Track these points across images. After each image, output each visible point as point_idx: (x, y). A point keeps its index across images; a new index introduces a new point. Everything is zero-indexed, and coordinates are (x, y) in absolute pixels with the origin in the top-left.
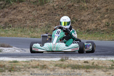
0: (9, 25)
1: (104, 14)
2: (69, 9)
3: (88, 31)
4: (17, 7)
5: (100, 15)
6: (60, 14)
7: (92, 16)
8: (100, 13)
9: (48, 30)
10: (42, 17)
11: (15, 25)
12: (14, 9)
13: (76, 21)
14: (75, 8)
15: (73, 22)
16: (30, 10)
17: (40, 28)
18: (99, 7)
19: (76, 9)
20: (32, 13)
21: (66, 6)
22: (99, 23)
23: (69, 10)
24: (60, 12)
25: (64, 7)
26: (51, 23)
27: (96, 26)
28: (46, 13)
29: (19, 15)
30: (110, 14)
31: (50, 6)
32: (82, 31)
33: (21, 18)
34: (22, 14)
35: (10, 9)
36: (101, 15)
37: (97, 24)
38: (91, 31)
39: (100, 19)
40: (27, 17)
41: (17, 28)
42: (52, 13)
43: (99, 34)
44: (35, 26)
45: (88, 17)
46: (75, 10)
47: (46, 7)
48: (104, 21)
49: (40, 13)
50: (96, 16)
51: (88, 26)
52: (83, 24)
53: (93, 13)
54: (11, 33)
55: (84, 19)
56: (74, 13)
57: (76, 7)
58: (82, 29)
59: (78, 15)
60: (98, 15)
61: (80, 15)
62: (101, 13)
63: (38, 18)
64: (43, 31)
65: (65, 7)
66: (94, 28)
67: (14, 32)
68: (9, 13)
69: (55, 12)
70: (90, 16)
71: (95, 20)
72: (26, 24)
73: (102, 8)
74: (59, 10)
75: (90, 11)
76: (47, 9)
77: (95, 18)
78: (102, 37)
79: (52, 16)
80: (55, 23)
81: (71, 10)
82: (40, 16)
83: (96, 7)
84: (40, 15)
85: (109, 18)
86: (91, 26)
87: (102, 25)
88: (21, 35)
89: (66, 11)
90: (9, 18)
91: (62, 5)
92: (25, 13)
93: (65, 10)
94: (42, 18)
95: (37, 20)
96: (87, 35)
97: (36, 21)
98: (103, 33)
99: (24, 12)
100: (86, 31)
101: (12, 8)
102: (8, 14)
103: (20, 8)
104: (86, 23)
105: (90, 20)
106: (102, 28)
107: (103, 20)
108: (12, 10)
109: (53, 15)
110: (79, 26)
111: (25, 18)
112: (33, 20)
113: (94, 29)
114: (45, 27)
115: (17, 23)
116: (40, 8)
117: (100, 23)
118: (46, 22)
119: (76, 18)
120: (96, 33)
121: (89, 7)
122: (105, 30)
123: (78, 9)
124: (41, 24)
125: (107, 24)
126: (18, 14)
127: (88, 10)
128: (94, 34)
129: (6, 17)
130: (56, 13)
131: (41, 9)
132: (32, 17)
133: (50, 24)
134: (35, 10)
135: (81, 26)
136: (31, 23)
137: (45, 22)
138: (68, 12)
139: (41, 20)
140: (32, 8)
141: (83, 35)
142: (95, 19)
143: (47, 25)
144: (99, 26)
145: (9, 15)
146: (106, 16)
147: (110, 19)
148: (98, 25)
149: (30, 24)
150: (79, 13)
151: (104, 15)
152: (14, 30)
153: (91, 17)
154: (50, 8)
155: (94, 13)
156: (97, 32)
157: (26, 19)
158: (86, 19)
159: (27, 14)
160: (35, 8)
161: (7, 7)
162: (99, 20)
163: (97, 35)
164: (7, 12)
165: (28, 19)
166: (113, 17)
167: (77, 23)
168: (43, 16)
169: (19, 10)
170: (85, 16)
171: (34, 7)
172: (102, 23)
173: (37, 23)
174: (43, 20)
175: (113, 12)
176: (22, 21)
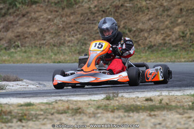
0: (16, 43)
1: (176, 17)
2: (117, 12)
3: (150, 47)
4: (27, 13)
5: (169, 19)
7: (156, 21)
8: (168, 16)
9: (82, 50)
10: (72, 27)
11: (26, 43)
12: (24, 16)
13: (129, 31)
14: (127, 10)
15: (124, 33)
16: (49, 17)
17: (69, 46)
18: (167, 5)
19: (129, 11)
20: (53, 21)
21: (111, 7)
22: (169, 33)
23: (116, 14)
25: (108, 8)
26: (86, 37)
27: (164, 39)
28: (77, 20)
29: (32, 25)
30: (186, 17)
32: (140, 48)
33: (36, 30)
34: (38, 24)
35: (17, 16)
36: (171, 19)
37: (164, 35)
38: (154, 48)
39: (169, 27)
40: (45, 29)
41: (30, 48)
42: (88, 19)
43: (170, 52)
44: (60, 43)
45: (149, 24)
46: (127, 14)
47: (76, 9)
48: (176, 29)
49: (68, 21)
50: (163, 22)
51: (150, 40)
52: (141, 35)
53: (158, 17)
54: (21, 57)
55: (143, 28)
56: (125, 19)
57: (128, 8)
58: (139, 45)
59: (132, 22)
60: (167, 20)
61: (136, 21)
62: (170, 16)
63: (64, 29)
64: (74, 52)
65: (109, 10)
66: (160, 42)
67: (25, 55)
68: (14, 23)
69: (93, 18)
70: (153, 21)
71: (160, 28)
72: (44, 40)
73: (172, 7)
74: (100, 14)
75: (152, 13)
76: (78, 14)
77: (161, 24)
78: (175, 57)
79: (87, 25)
80: (94, 36)
81: (120, 14)
82: (68, 26)
83: (161, 6)
84: (67, 24)
85: (185, 23)
86: (155, 38)
87: (174, 37)
88: (37, 59)
89: (111, 15)
90: (16, 32)
91: (104, 6)
92: (43, 23)
93: (109, 14)
94: (71, 30)
95: (62, 33)
96: (149, 54)
97: (61, 35)
98: (175, 49)
99: (39, 20)
100: (147, 48)
101: (19, 14)
102: (13, 25)
103: (33, 14)
104: (146, 35)
105: (152, 28)
106: (173, 41)
107: (175, 27)
108: (20, 18)
109: (89, 23)
110: (134, 40)
111: (43, 30)
112: (55, 33)
113: (160, 44)
114: (78, 43)
115: (29, 40)
116: (67, 13)
117: (171, 33)
118: (79, 36)
119: (130, 27)
120: (164, 50)
121: (150, 7)
122: (179, 44)
123: (131, 11)
124: (70, 39)
125: (182, 35)
126: (30, 24)
127: (149, 13)
128: (160, 52)
129: (11, 29)
130: (94, 20)
132: (53, 29)
133: (85, 39)
134: (58, 16)
135: (138, 39)
136: (52, 38)
137: (76, 35)
139: (70, 33)
140: (53, 13)
141: (142, 54)
142: (162, 26)
143: (80, 40)
144: (169, 38)
145: (15, 26)
146: (180, 20)
147: (187, 25)
148: (166, 36)
149: (51, 41)
150: (134, 18)
151: (177, 19)
152: (25, 52)
153: (155, 24)
154: (84, 12)
155: (160, 17)
156: (165, 48)
157: (44, 33)
158: (146, 27)
159: (46, 23)
160: (58, 13)
161: (10, 13)
162: (168, 28)
163: (166, 54)
164: (11, 22)
165: (47, 32)
166: (191, 23)
167: (131, 34)
168: (73, 25)
169: (31, 18)
170: (143, 23)
171: (57, 12)
172: (173, 33)
173: (63, 38)
174: (72, 32)
175: (191, 13)
176: (37, 35)
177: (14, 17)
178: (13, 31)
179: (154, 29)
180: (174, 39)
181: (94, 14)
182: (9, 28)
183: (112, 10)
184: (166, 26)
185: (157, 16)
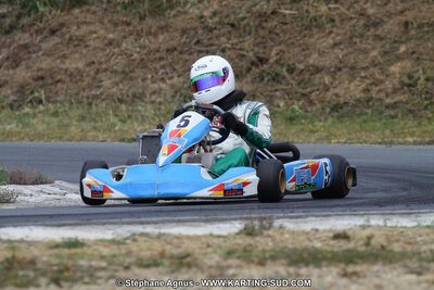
0: (36, 94)
1: (396, 42)
2: (263, 28)
3: (336, 108)
4: (62, 25)
5: (379, 44)
6: (228, 46)
7: (350, 50)
8: (378, 38)
10: (161, 59)
11: (56, 93)
12: (53, 32)
13: (288, 71)
14: (285, 24)
15: (277, 75)
16: (111, 36)
17: (153, 102)
18: (374, 14)
19: (289, 26)
20: (119, 46)
21: (248, 15)
22: (377, 76)
23: (262, 32)
24: (229, 39)
25: (243, 19)
27: (367, 90)
28: (174, 43)
29: (71, 54)
30: (418, 42)
31: (188, 17)
32: (314, 109)
33: (80, 65)
34: (84, 51)
35: (38, 32)
36: (383, 46)
37: (368, 81)
38: (346, 109)
39: (379, 63)
40: (100, 63)
41: (67, 105)
42: (198, 42)
43: (380, 119)
44: (134, 95)
45: (333, 56)
46: (284, 32)
47: (172, 20)
48: (395, 68)
49: (153, 46)
50: (366, 52)
51: (337, 91)
52: (316, 81)
53: (354, 40)
54: (45, 127)
55: (321, 64)
56: (280, 44)
57: (288, 20)
58: (311, 103)
59: (296, 50)
60: (374, 48)
61: (306, 48)
62: (382, 39)
63: (142, 63)
65: (246, 21)
66: (358, 96)
67: (55, 121)
68: (31, 50)
69: (209, 39)
70: (342, 50)
71: (360, 65)
72: (99, 87)
73: (386, 19)
74: (223, 30)
75: (341, 31)
76: (176, 30)
77: (361, 57)
78: (392, 131)
79: (195, 55)
81: (270, 32)
82: (152, 57)
83: (362, 15)
84: (149, 53)
85: (415, 56)
86: (348, 88)
87: (388, 85)
88: (82, 131)
89: (250, 34)
90: (35, 68)
91: (234, 13)
92: (96, 48)
93: (245, 31)
94: (158, 66)
95: (139, 72)
96: (334, 123)
97: (136, 78)
98: (392, 113)
99: (88, 43)
100: (328, 110)
101: (44, 29)
102: (29, 52)
103: (75, 28)
104: (327, 80)
105: (342, 65)
106: (387, 96)
107: (392, 64)
108: (46, 37)
109: (200, 52)
110: (300, 90)
111: (97, 65)
112: (123, 72)
113: (359, 100)
114: (173, 97)
115: (65, 86)
116: (150, 27)
117: (382, 77)
118: (175, 80)
119: (291, 62)
120: (366, 114)
121: (336, 18)
122: (401, 102)
123: (295, 24)
124: (156, 86)
125: (406, 80)
126: (66, 52)
127: (335, 30)
128: (358, 120)
129: (23, 63)
130: (212, 45)
131: (153, 30)
132: (119, 63)
134: (131, 34)
135: (309, 89)
136: (117, 84)
137: (172, 78)
138: (259, 40)
139: (157, 73)
140: (120, 28)
141: (317, 123)
142: (363, 61)
143: (180, 89)
144: (377, 88)
145: (34, 56)
146: (403, 49)
147: (418, 59)
148: (371, 84)
149: (114, 90)
150: (301, 42)
151: (396, 45)
152: (55, 114)
153: (346, 55)
154: (189, 26)
155: (358, 40)
156: (369, 111)
157: (97, 72)
158: (328, 61)
159: (103, 50)
160: (131, 28)
161: (23, 26)
162: (375, 66)
163: (371, 124)
164: (26, 47)
165: (106, 70)
166: (428, 54)
167: (293, 79)
168: (164, 54)
169: (71, 39)
170: (321, 54)
171: (128, 24)
172: (387, 76)
173: (141, 83)
174: (162, 71)
175: (428, 32)
176: (82, 76)
177: (31, 35)
178: (28, 68)
179: (345, 67)
180: (390, 91)
181: (211, 30)
182: (21, 60)
183: (252, 24)
184: (373, 61)
185: (351, 38)
